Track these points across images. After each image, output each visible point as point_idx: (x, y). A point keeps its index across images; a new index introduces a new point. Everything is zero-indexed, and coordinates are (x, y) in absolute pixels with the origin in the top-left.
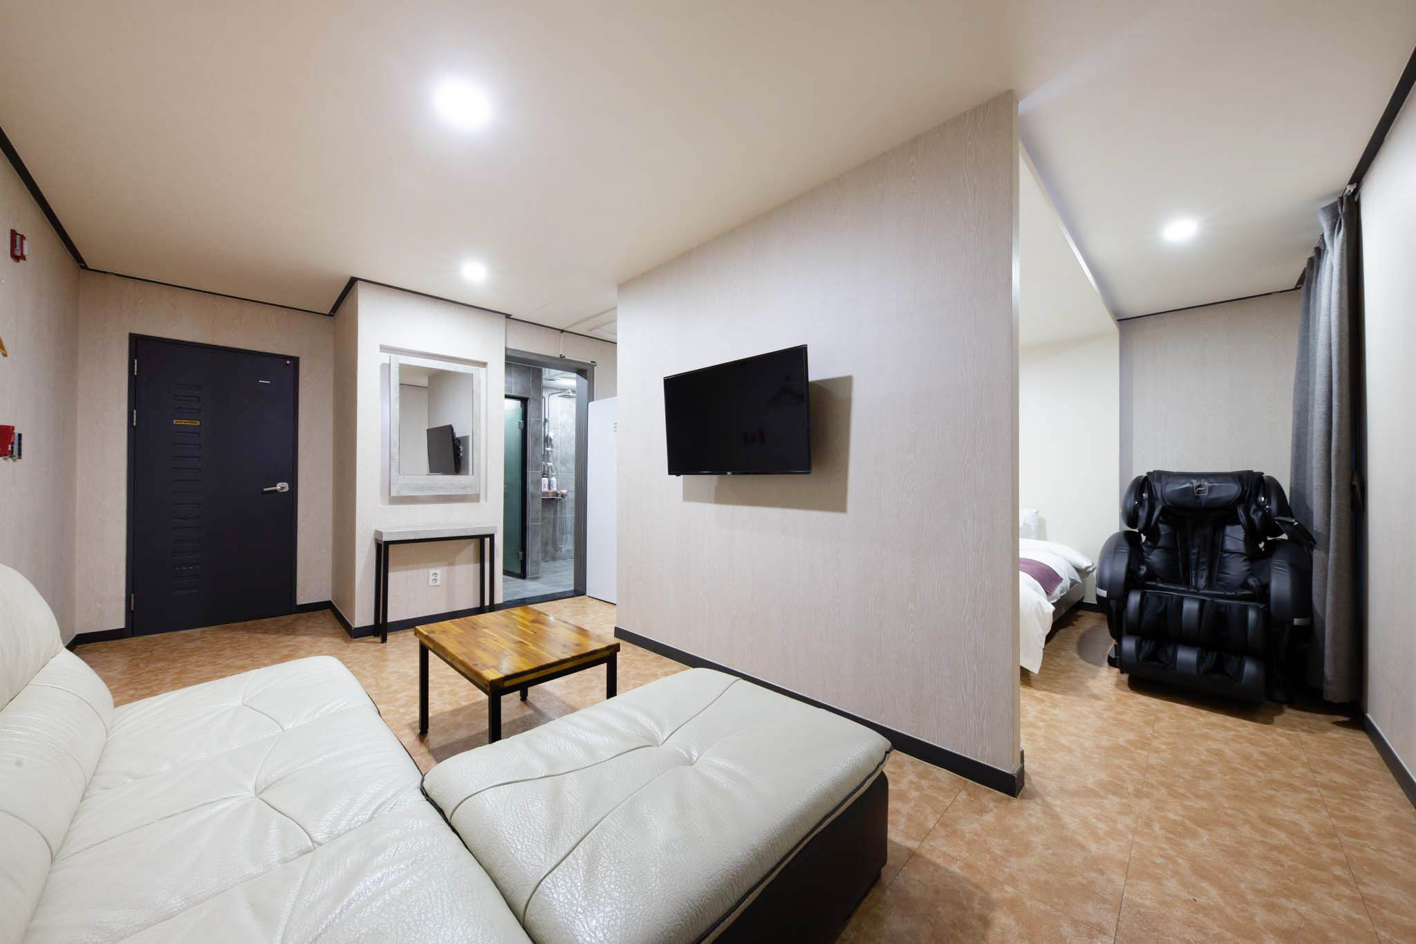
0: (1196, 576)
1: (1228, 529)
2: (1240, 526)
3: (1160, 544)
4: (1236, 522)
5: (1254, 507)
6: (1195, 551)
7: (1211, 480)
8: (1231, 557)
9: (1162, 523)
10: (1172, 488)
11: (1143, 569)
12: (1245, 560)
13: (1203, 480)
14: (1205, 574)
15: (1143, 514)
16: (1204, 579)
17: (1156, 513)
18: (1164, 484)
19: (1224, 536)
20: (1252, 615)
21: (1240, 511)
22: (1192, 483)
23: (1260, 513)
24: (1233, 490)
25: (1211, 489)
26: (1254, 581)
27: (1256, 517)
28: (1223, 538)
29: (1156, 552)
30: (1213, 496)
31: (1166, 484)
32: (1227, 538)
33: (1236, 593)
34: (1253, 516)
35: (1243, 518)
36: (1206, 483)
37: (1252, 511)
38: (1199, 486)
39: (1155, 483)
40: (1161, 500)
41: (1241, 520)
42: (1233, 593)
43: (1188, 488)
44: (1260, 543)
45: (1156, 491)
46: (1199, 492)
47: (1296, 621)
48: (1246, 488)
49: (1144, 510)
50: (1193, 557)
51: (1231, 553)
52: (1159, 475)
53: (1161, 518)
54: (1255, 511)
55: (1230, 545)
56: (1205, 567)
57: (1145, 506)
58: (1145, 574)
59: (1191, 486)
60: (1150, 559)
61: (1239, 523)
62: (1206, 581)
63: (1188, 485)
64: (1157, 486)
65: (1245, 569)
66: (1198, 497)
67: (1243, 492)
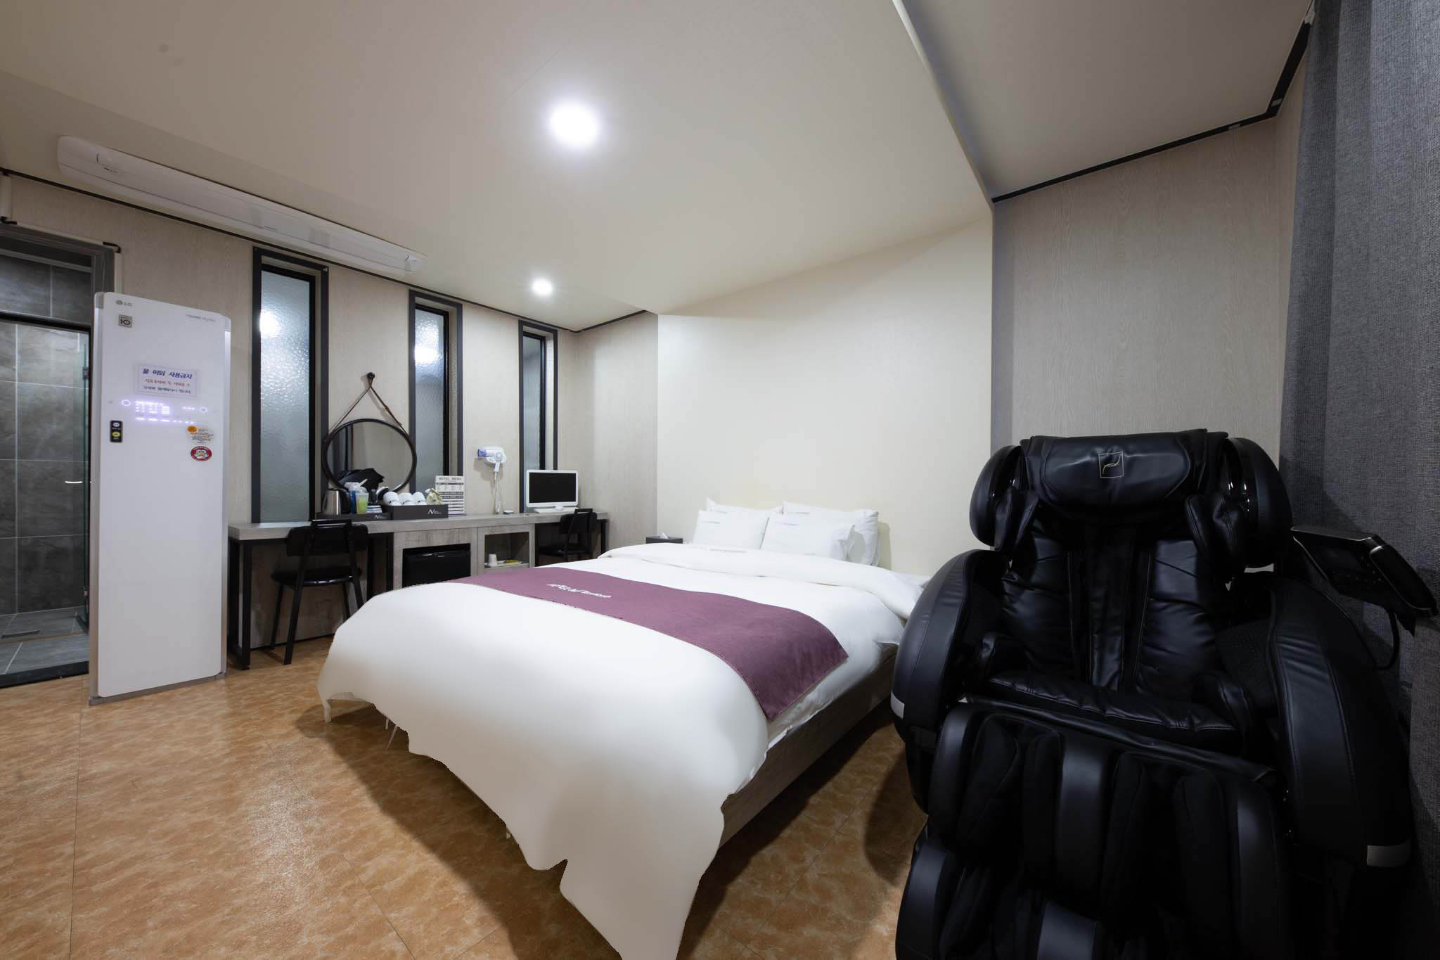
0: (1102, 647)
1: (1164, 549)
2: (1191, 542)
3: (1035, 579)
4: (1180, 532)
5: (1220, 502)
6: (1100, 593)
7: (1131, 447)
8: (1169, 610)
9: (1041, 535)
10: (1057, 466)
11: (987, 646)
12: (1199, 621)
13: (1115, 448)
14: (1118, 642)
15: (1002, 517)
16: (1116, 656)
17: (1027, 515)
18: (1044, 458)
19: (1155, 562)
20: (1246, 822)
21: (1192, 512)
22: (1094, 454)
23: (1234, 516)
24: (1174, 465)
25: (1130, 464)
26: (1235, 695)
27: (1227, 525)
28: (1154, 568)
29: (1027, 595)
30: (1136, 478)
31: (1048, 458)
32: (1162, 568)
33: (1191, 723)
34: (1220, 522)
35: (1197, 528)
36: (1122, 454)
37: (1215, 513)
38: (1109, 460)
39: (1031, 458)
40: (1039, 490)
41: (1195, 532)
42: (1184, 725)
43: (1086, 465)
44: (1228, 583)
45: (1032, 474)
46: (1109, 472)
47: (1373, 854)
48: (1197, 463)
49: (1004, 511)
50: (1097, 606)
51: (1170, 600)
52: (1038, 445)
53: (1037, 524)
54: (1223, 511)
55: (1166, 582)
56: (1118, 628)
57: (1006, 502)
58: (990, 658)
59: (1094, 459)
60: (1014, 610)
61: (1189, 536)
62: (1119, 659)
63: (1088, 459)
64: (1034, 463)
65: (1202, 640)
66: (1106, 482)
67: (1194, 472)
